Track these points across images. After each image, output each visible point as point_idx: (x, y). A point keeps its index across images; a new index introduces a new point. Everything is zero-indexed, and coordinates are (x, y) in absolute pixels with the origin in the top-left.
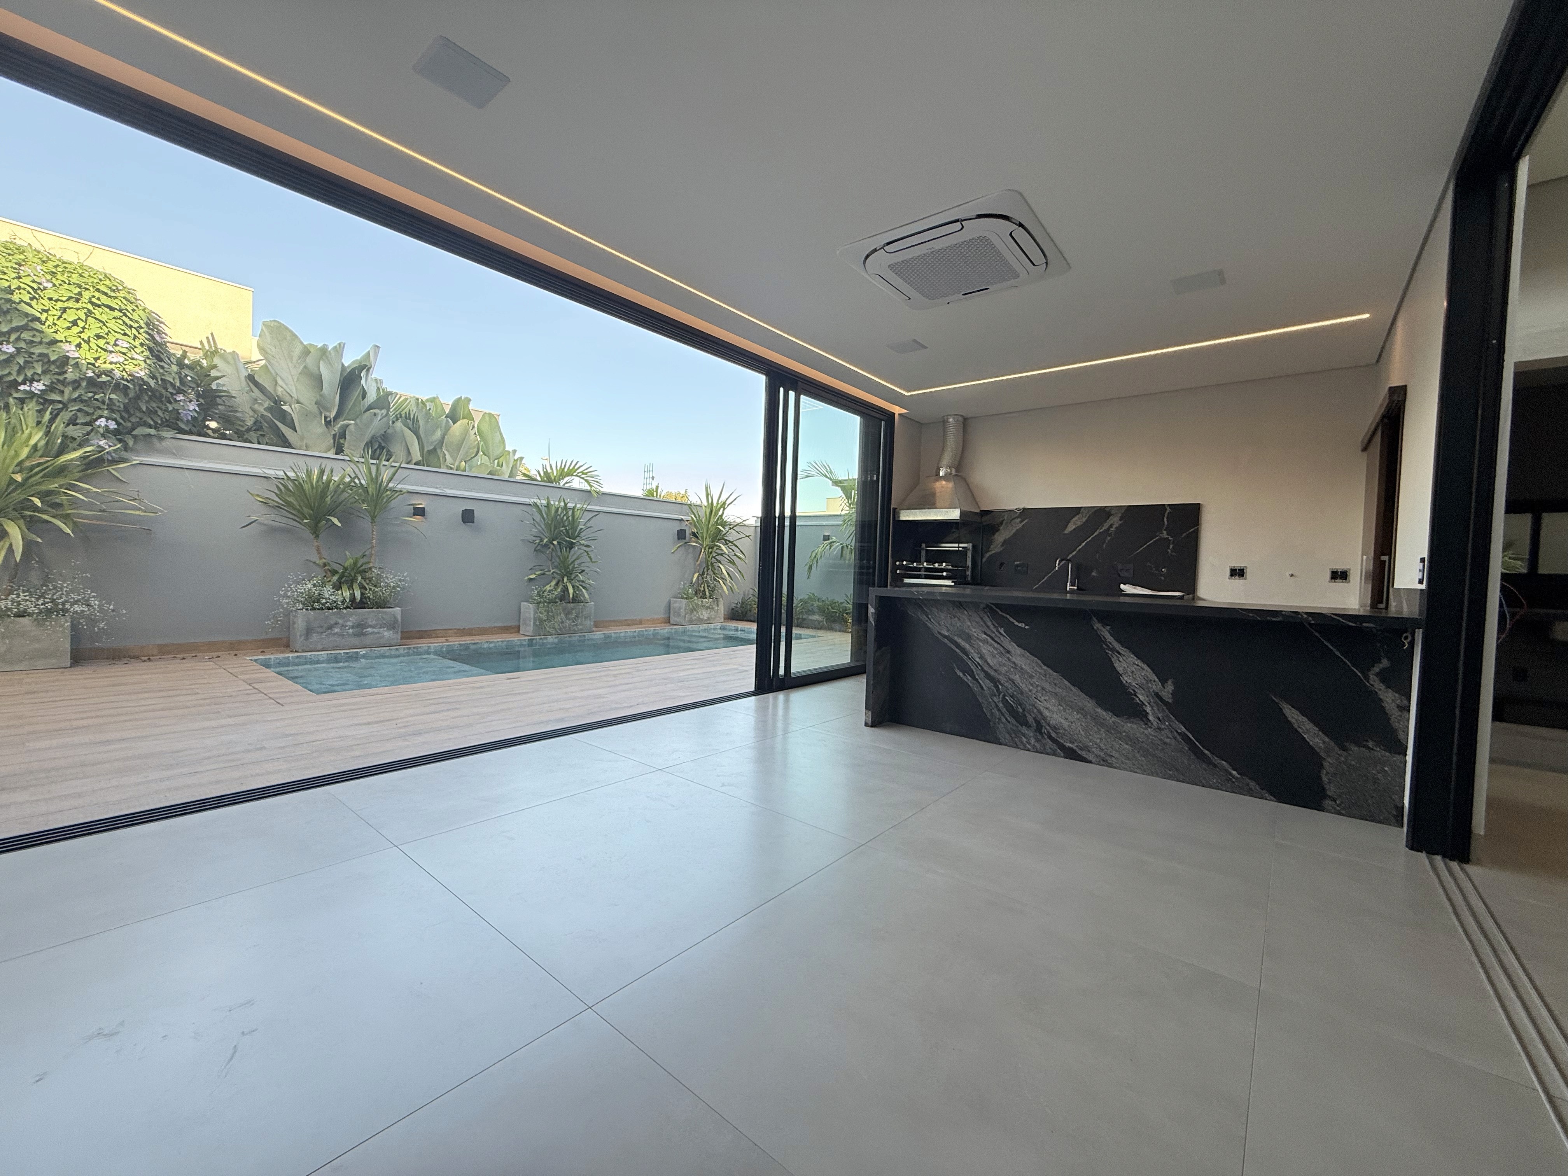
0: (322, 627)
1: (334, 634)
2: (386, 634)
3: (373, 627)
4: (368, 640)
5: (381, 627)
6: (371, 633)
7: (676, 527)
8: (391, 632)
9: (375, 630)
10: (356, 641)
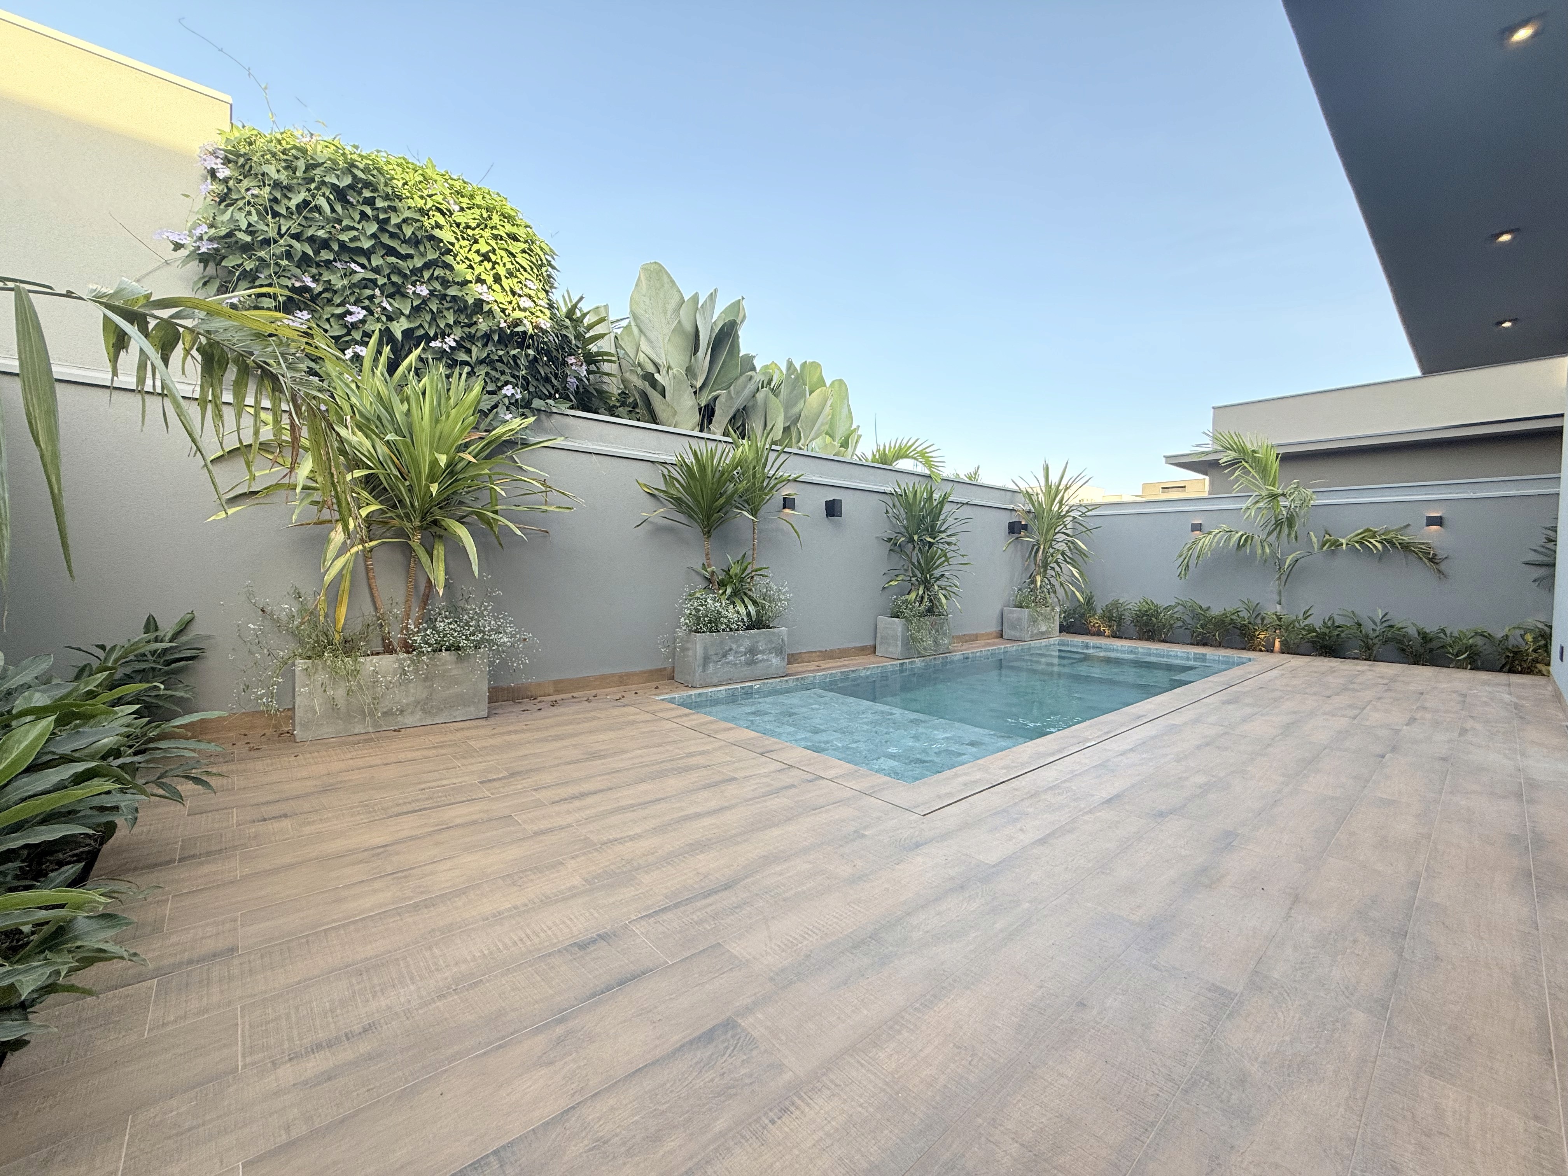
0: (717, 654)
1: (728, 663)
2: (774, 661)
3: (763, 652)
4: (759, 669)
5: (769, 653)
6: (761, 661)
7: (1007, 519)
8: (778, 659)
9: (765, 657)
10: (746, 671)
